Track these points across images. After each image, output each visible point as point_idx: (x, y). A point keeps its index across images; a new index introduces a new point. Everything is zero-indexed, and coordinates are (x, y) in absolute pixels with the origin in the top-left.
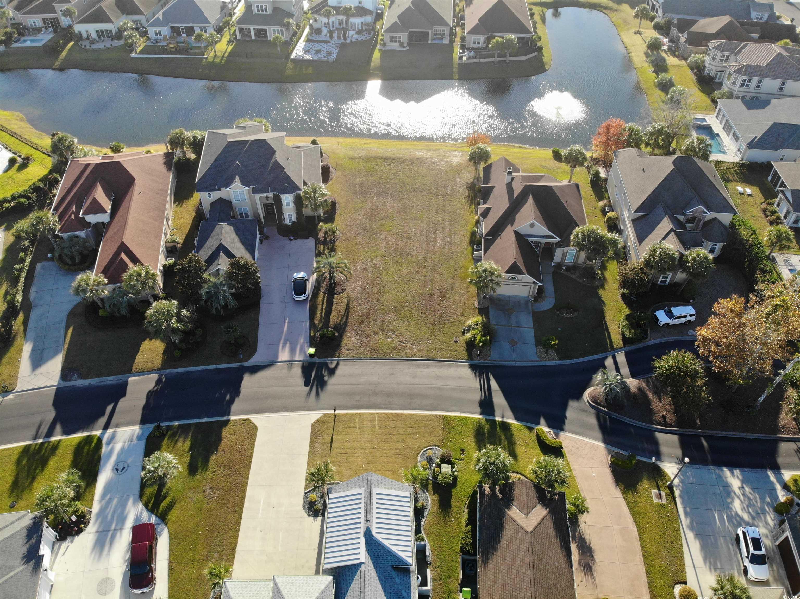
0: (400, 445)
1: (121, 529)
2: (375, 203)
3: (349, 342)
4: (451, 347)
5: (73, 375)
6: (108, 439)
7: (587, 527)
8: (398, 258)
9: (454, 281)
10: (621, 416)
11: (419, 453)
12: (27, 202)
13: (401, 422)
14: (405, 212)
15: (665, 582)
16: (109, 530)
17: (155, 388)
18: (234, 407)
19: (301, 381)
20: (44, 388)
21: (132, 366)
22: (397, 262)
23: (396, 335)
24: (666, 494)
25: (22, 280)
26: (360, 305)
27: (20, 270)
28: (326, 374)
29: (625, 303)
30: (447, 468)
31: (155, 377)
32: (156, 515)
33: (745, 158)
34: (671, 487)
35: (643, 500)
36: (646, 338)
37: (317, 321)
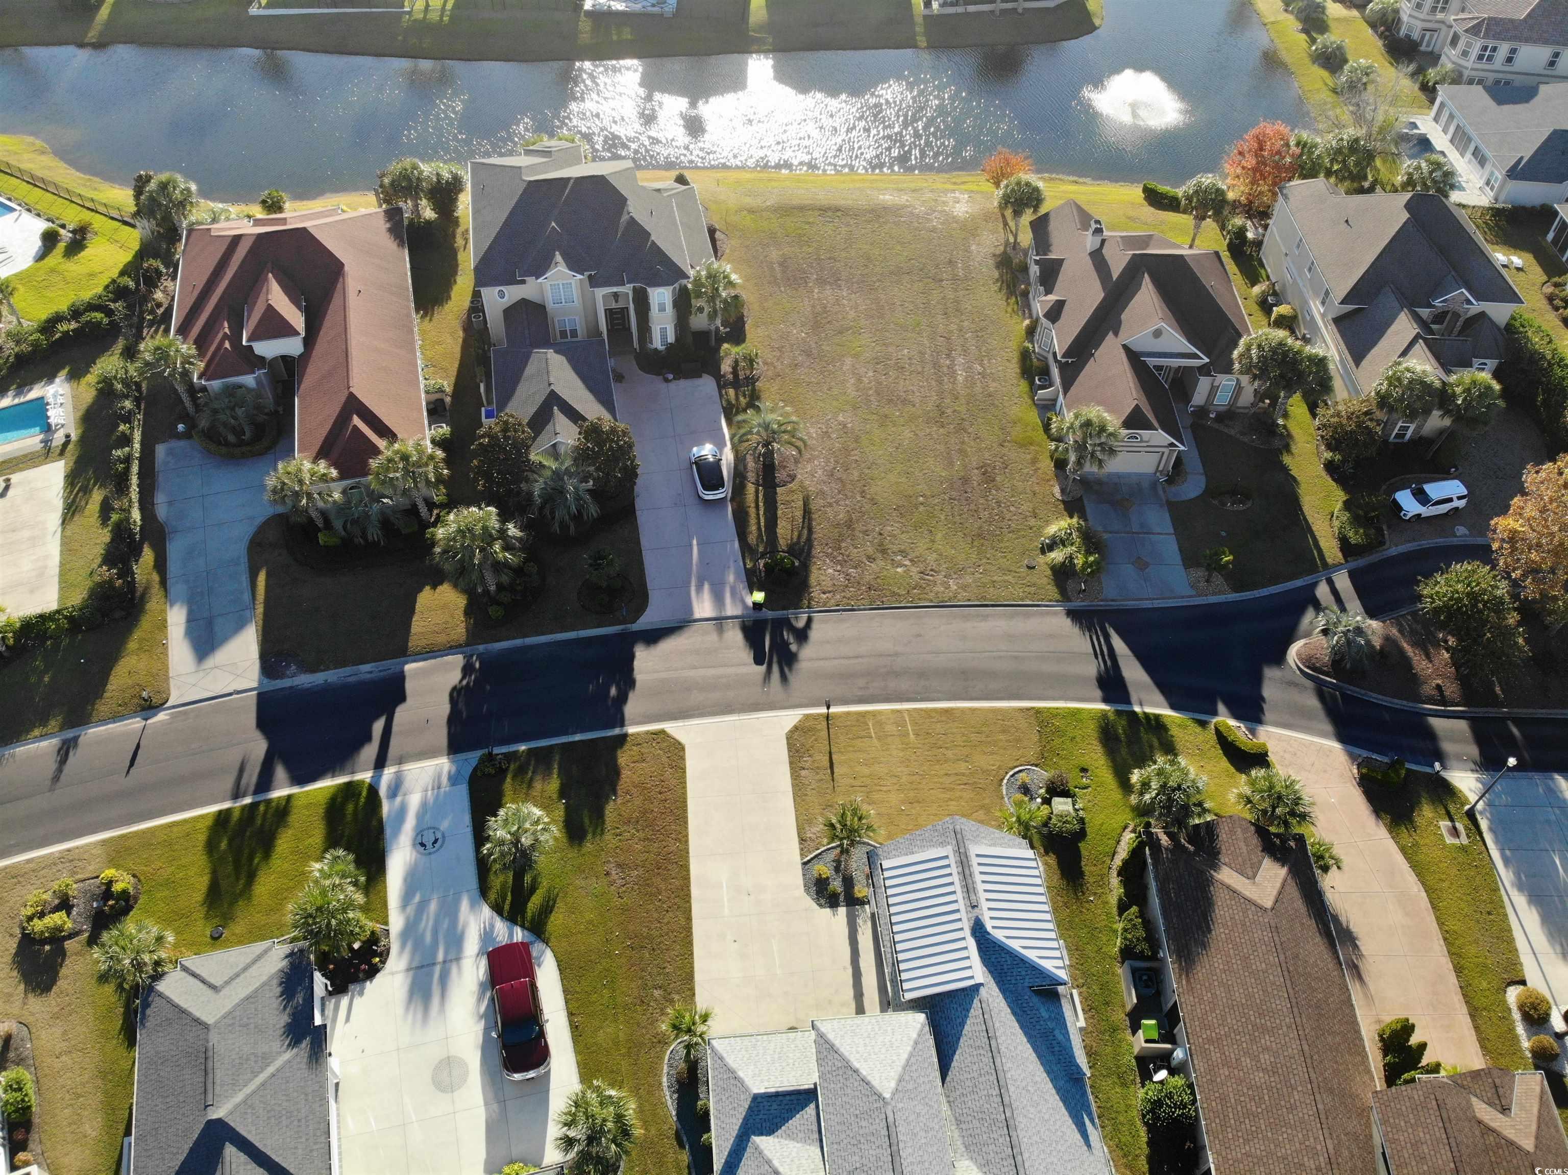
0: (962, 767)
1: (458, 959)
2: (819, 299)
3: (823, 578)
4: (1024, 578)
5: (288, 666)
6: (389, 787)
7: (1337, 895)
8: (886, 410)
9: (1005, 451)
10: (1363, 692)
11: (1002, 780)
12: (106, 320)
13: (956, 724)
14: (882, 316)
15: (1489, 983)
16: (434, 964)
17: (464, 682)
18: (631, 708)
19: (747, 656)
20: (230, 694)
21: (406, 641)
22: (886, 416)
23: (911, 561)
24: (1466, 828)
25: (134, 480)
26: (830, 505)
27: (128, 460)
28: (791, 640)
29: (1334, 480)
30: (1066, 803)
31: (457, 660)
32: (523, 927)
33: (1502, 198)
34: (1471, 815)
35: (1427, 841)
36: (1384, 543)
37: (752, 539)
